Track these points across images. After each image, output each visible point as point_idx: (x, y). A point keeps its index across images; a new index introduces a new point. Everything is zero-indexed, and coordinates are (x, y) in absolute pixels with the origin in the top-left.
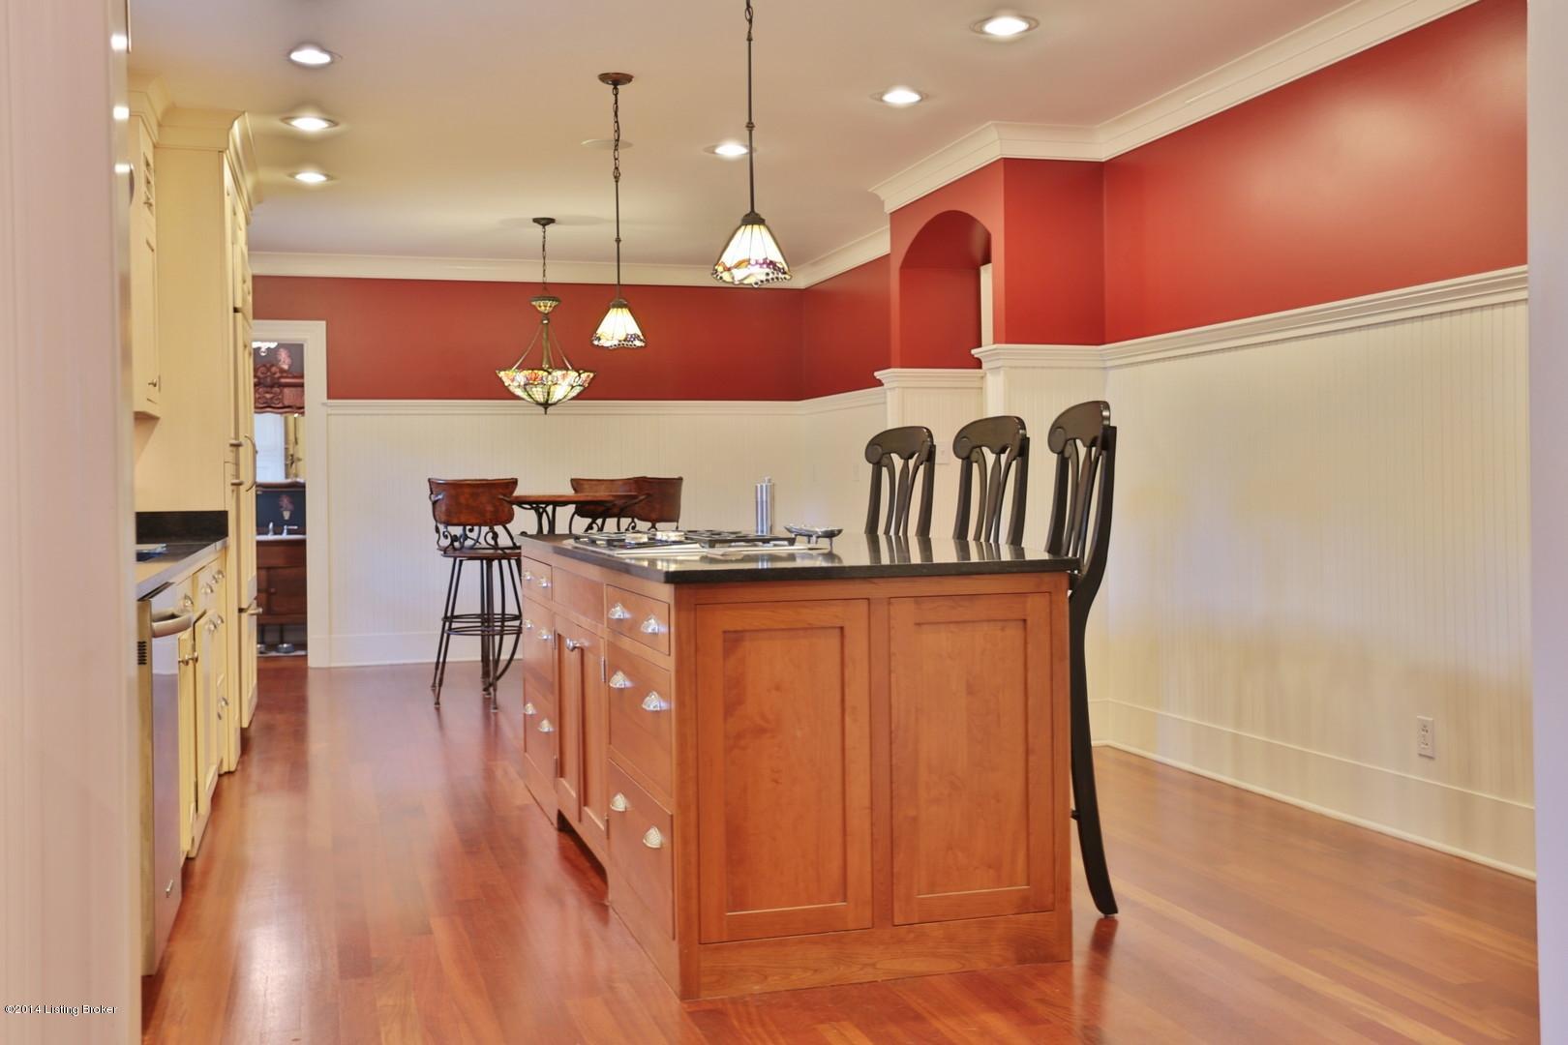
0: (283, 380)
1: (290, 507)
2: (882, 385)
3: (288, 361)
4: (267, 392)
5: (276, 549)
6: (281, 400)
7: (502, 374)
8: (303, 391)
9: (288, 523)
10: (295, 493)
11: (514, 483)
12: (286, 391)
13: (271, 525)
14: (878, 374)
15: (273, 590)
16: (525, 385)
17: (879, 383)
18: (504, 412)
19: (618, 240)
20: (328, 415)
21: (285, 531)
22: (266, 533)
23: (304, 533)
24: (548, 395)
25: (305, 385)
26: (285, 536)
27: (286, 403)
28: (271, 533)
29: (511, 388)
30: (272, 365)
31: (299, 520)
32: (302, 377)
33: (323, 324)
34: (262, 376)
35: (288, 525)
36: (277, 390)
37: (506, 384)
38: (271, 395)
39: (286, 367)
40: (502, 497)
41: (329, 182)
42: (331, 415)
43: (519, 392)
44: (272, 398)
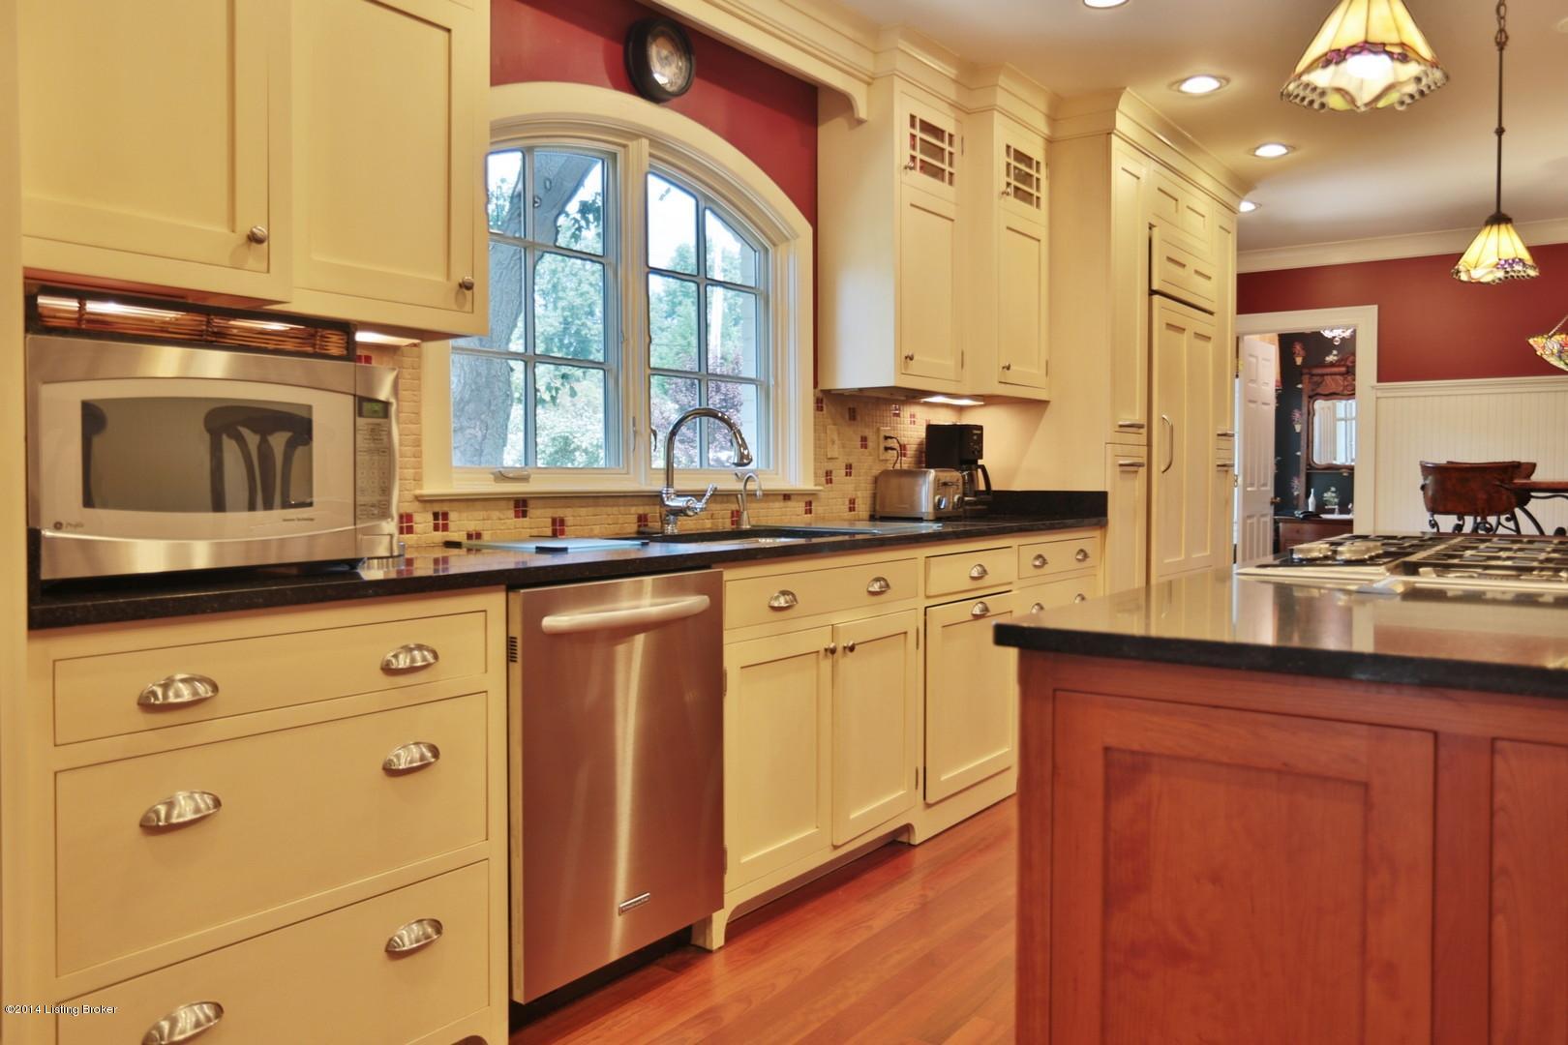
7: (1531, 341)
11: (1532, 467)
16: (1560, 352)
18: (1554, 389)
19: (1500, 132)
20: (1377, 398)
29: (1545, 357)
33: (1374, 308)
37: (1538, 353)
40: (1498, 483)
41: (1293, 155)
42: (1380, 396)
43: (1554, 361)
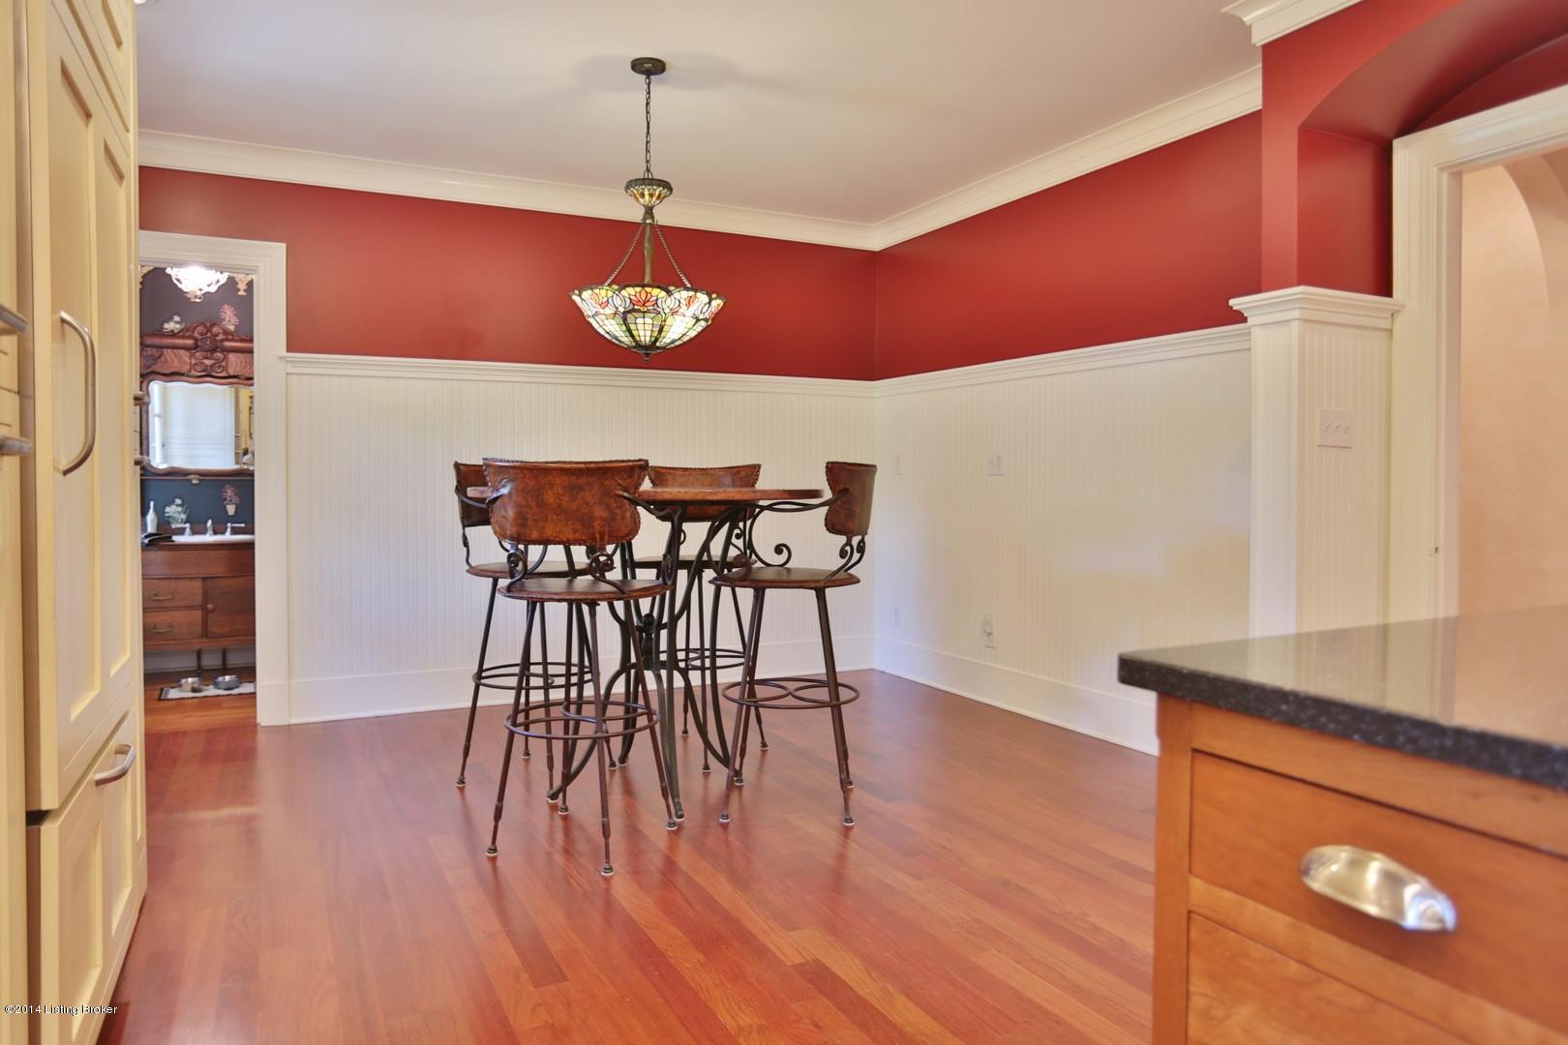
0: (228, 344)
1: (235, 499)
2: (1244, 320)
3: (234, 320)
4: (206, 358)
5: (214, 554)
6: (225, 368)
8: (253, 357)
9: (233, 519)
10: (242, 481)
12: (232, 356)
13: (210, 523)
14: (1236, 303)
15: (210, 606)
16: (625, 313)
17: (1239, 318)
20: (287, 373)
21: (229, 530)
22: (204, 532)
23: (252, 532)
24: (661, 331)
25: (255, 351)
26: (228, 537)
27: (232, 373)
28: (210, 532)
30: (214, 324)
31: (246, 518)
32: (251, 340)
33: (283, 246)
34: (199, 337)
35: (232, 523)
36: (219, 355)
38: (212, 362)
39: (232, 328)
40: (619, 492)
42: (290, 374)
44: (212, 366)
